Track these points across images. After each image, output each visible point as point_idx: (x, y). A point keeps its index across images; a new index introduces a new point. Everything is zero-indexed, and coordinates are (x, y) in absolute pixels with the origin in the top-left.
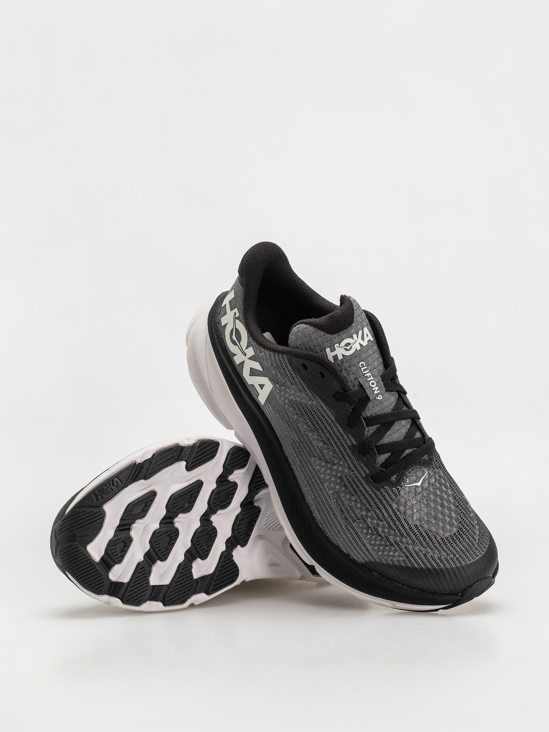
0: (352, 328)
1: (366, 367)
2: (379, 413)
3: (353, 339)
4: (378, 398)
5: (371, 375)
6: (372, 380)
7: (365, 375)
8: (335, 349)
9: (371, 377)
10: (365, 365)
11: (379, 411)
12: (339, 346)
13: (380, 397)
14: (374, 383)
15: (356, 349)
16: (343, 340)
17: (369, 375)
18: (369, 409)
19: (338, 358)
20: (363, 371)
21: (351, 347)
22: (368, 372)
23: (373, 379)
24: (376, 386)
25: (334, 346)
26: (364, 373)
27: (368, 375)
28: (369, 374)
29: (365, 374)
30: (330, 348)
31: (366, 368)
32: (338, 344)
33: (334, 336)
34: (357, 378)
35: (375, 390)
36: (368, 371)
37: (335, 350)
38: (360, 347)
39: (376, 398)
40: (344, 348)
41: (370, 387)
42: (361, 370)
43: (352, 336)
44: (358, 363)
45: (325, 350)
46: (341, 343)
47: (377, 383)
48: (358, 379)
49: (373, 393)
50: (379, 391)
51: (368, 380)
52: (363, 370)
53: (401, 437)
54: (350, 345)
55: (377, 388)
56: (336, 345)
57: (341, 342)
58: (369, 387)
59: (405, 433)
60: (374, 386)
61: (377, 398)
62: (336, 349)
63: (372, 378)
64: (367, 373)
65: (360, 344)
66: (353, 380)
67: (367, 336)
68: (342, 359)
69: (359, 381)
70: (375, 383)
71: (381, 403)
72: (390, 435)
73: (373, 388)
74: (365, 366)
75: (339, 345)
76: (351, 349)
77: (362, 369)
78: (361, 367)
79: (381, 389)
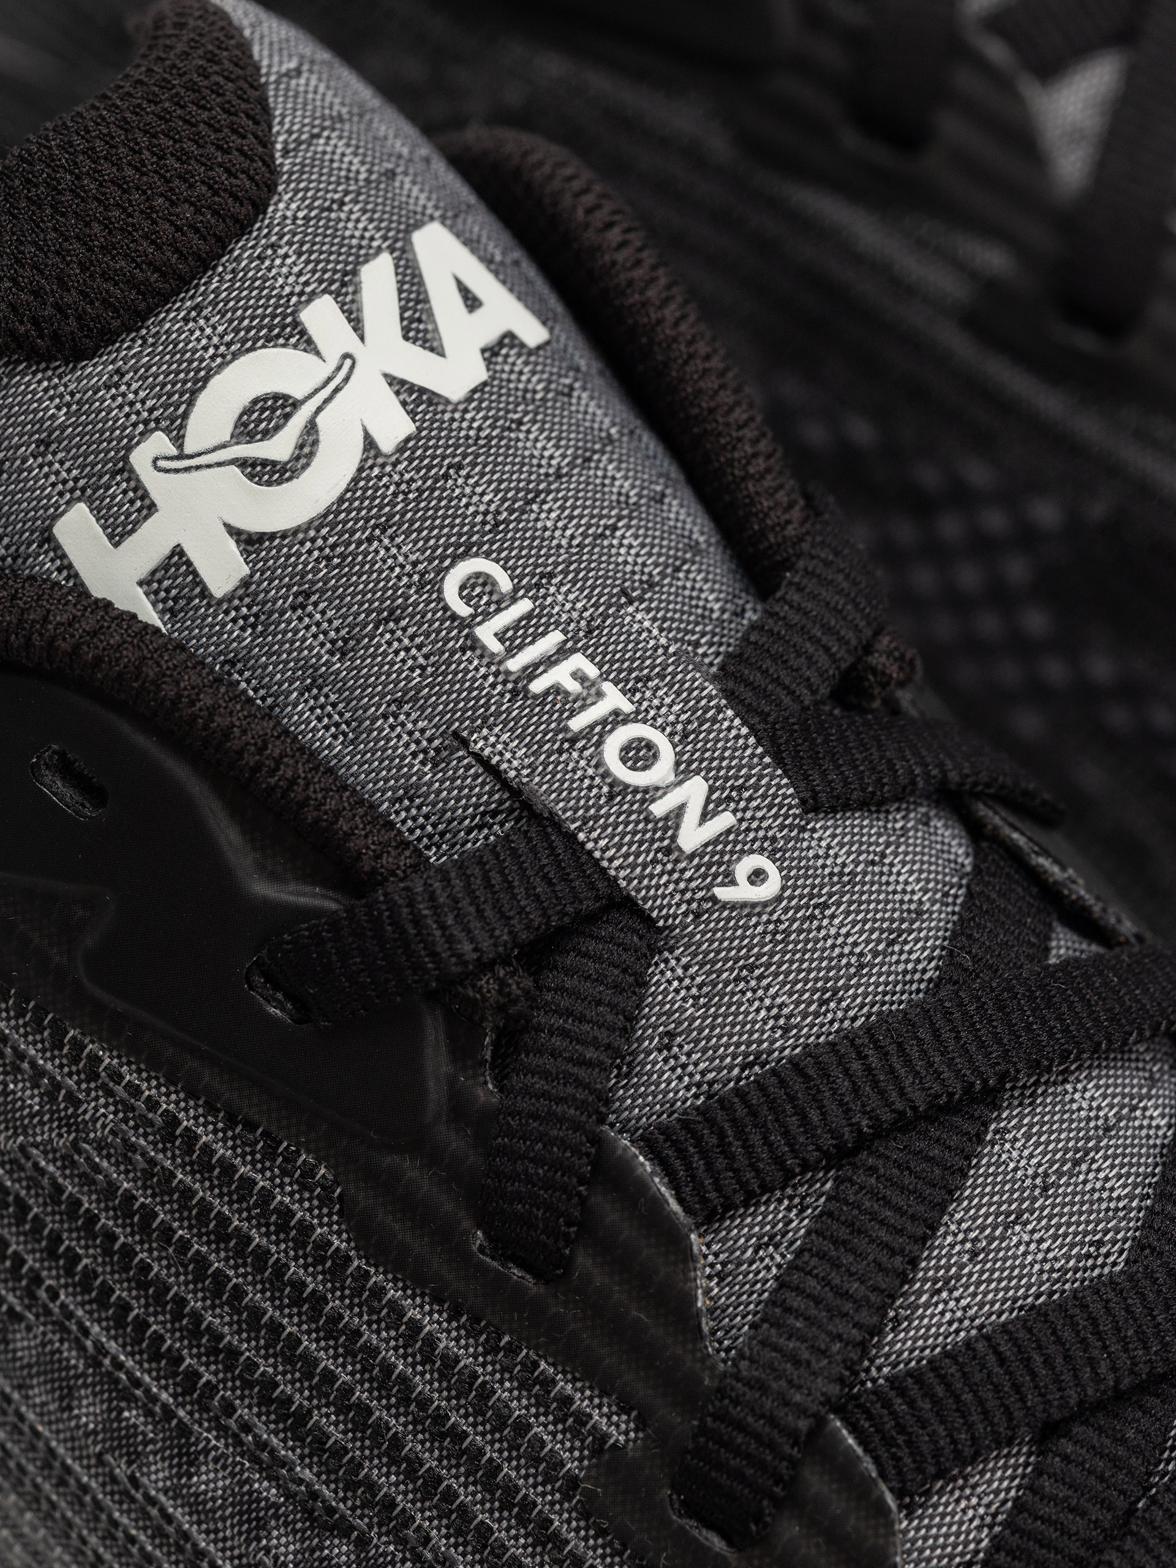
0: (274, 247)
1: (524, 606)
2: (787, 1048)
3: (308, 345)
4: (742, 892)
5: (592, 671)
6: (617, 719)
7: (537, 686)
8: (145, 496)
9: (600, 695)
10: (505, 584)
11: (786, 1030)
12: (181, 457)
13: (757, 877)
14: (650, 746)
15: (370, 443)
16: (206, 380)
17: (579, 676)
18: (671, 1035)
19: (198, 581)
20: (495, 646)
21: (311, 427)
22: (562, 653)
23: (627, 707)
24: (683, 771)
25: (126, 470)
26: (514, 664)
27: (561, 675)
28: (578, 661)
29: (531, 678)
30: (90, 501)
31: (529, 616)
32: (159, 443)
33: (97, 370)
34: (456, 734)
35: (679, 811)
36: (555, 638)
37: (152, 508)
38: (412, 414)
39: (714, 899)
40: (243, 463)
41: (618, 790)
42: (474, 644)
43: (296, 324)
44: (433, 585)
45: (48, 539)
46: (185, 416)
47: (682, 738)
48: (465, 743)
49: (668, 851)
50: (725, 820)
51: (577, 723)
52: (500, 637)
53: (1100, 1244)
54: (287, 417)
55: (695, 790)
56: (141, 458)
57: (191, 403)
58: (611, 797)
59: (1131, 1197)
60: (662, 771)
61: (723, 893)
62: (155, 495)
63: (614, 699)
64: (549, 662)
65: (398, 385)
66: (421, 775)
67: (472, 302)
68: (245, 583)
69: (484, 762)
70: (661, 741)
71: (787, 932)
72: (974, 1254)
73: (650, 793)
74: (514, 600)
75: (178, 440)
76: (311, 455)
77: (487, 633)
78: (463, 610)
79: (741, 788)
